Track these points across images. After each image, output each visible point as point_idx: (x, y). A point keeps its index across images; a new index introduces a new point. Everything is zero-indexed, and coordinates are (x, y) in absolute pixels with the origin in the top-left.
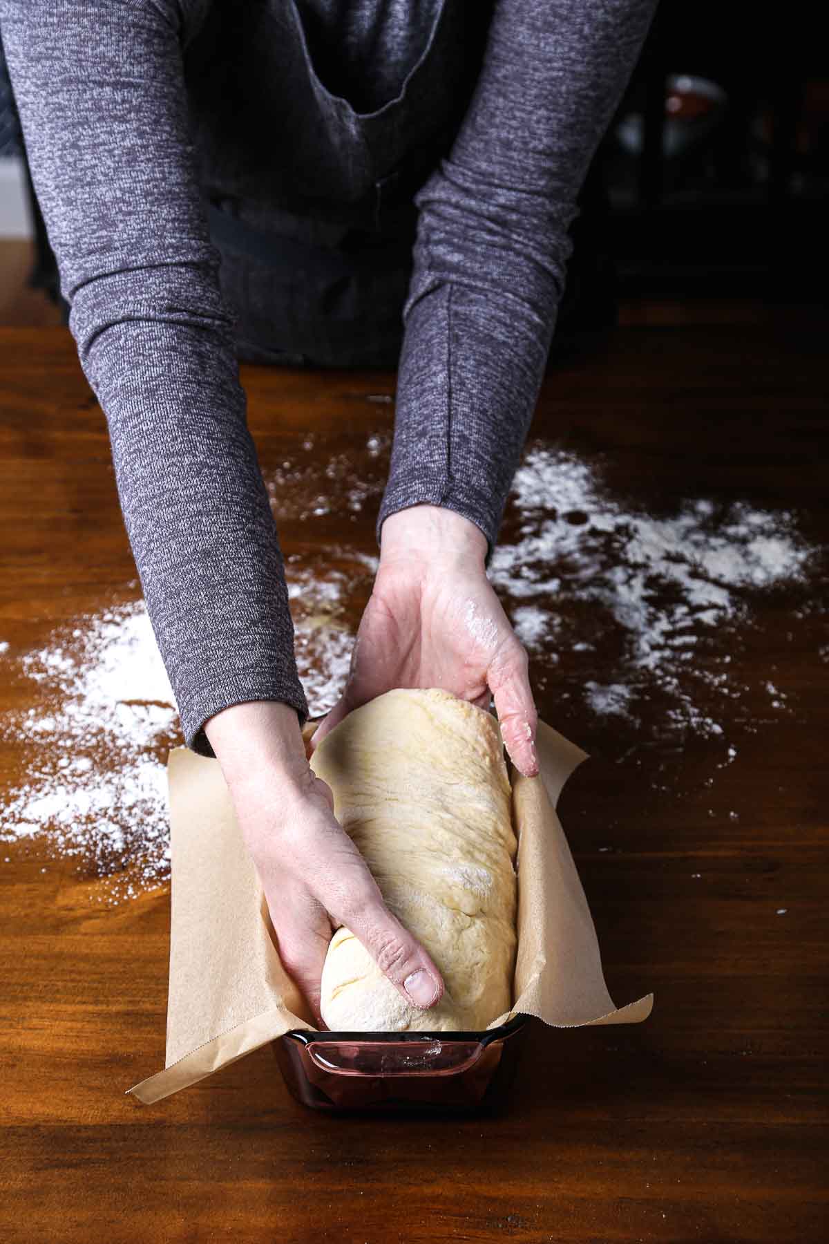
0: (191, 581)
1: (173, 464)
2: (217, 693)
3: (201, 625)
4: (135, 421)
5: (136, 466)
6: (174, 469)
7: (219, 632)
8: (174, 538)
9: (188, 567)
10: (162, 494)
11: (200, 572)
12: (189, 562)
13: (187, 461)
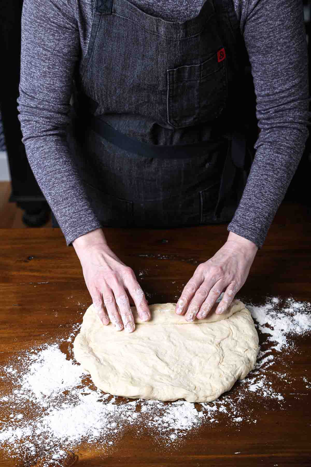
0: (71, 195)
1: (57, 162)
2: (86, 227)
3: (77, 208)
4: (42, 149)
5: (45, 162)
6: (59, 163)
7: (82, 210)
8: (63, 183)
9: (69, 191)
10: (56, 170)
11: (73, 192)
12: (69, 190)
13: (61, 161)
